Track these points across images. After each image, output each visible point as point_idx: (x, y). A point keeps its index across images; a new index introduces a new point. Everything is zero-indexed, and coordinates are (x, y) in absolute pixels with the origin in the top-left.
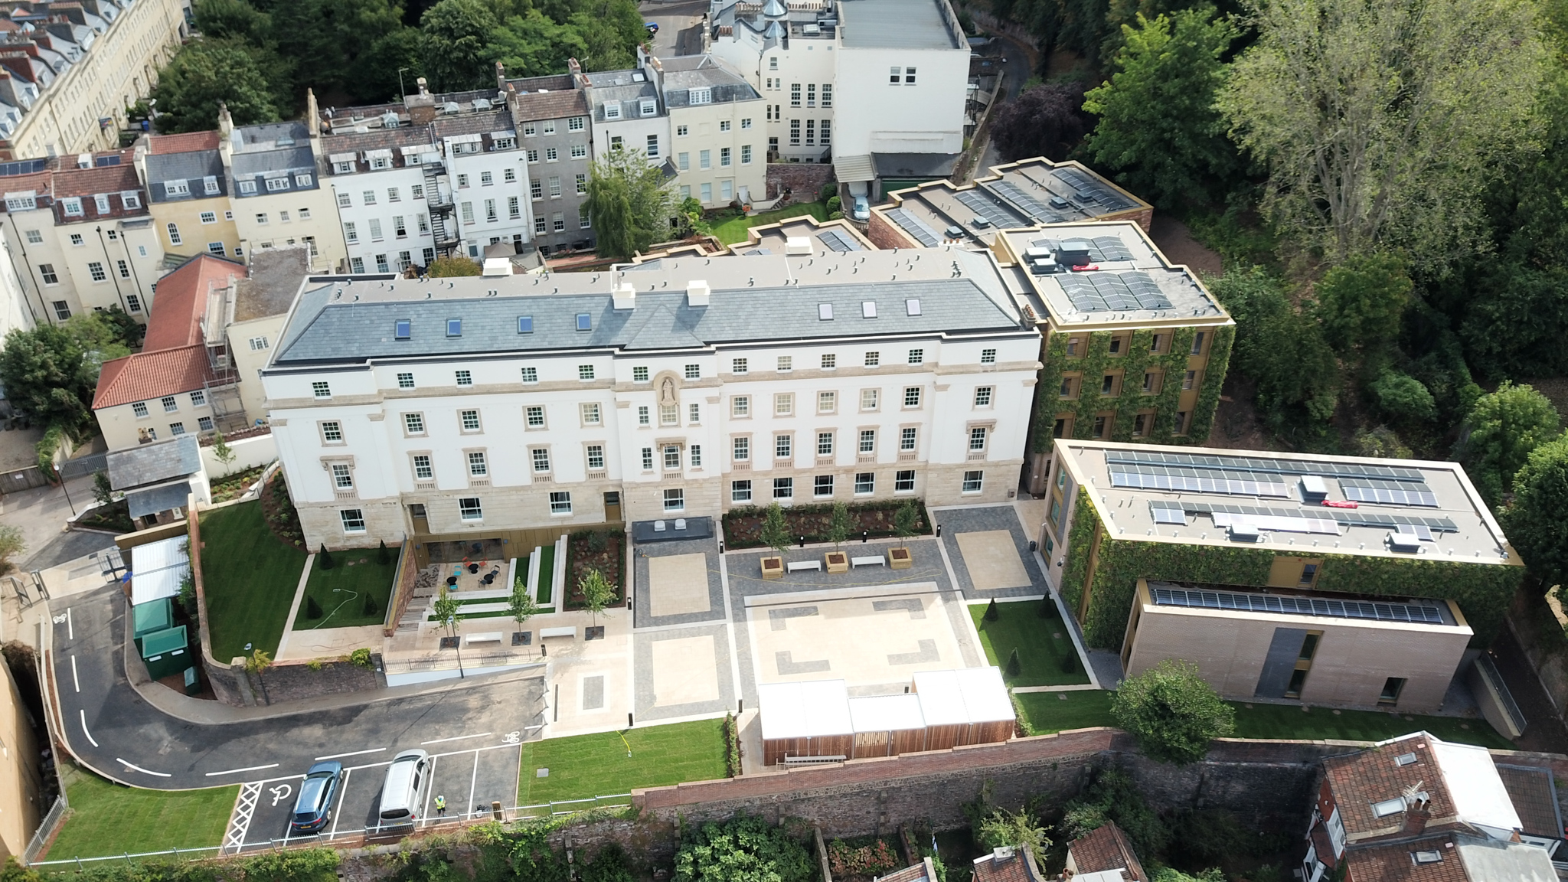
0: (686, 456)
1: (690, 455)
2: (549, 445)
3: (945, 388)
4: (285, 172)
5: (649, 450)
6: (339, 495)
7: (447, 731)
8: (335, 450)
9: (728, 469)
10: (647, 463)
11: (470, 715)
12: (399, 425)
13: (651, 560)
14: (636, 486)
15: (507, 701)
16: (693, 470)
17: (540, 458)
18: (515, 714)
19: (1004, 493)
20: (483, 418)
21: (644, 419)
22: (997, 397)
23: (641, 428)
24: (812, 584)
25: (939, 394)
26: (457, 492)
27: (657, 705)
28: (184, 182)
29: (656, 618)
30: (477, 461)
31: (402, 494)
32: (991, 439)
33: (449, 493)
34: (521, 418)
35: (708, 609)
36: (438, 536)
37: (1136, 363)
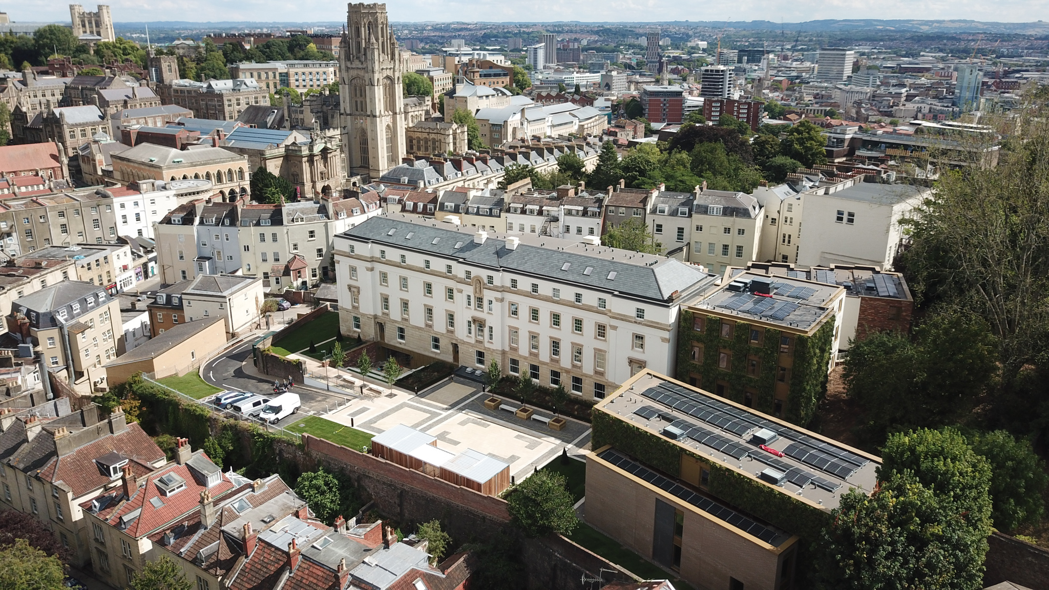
1: (488, 332)
2: (433, 307)
3: (616, 328)
4: (489, 207)
5: (471, 322)
6: (353, 307)
8: (354, 282)
9: (508, 349)
10: (470, 331)
12: (379, 277)
13: (452, 383)
14: (464, 343)
16: (489, 342)
17: (429, 314)
20: (409, 284)
21: (469, 303)
22: (648, 344)
23: (467, 308)
24: (503, 417)
25: (614, 332)
26: (397, 322)
27: (372, 425)
28: (453, 205)
30: (405, 307)
31: (376, 315)
33: (394, 322)
34: (423, 288)
35: (446, 406)
36: (387, 344)
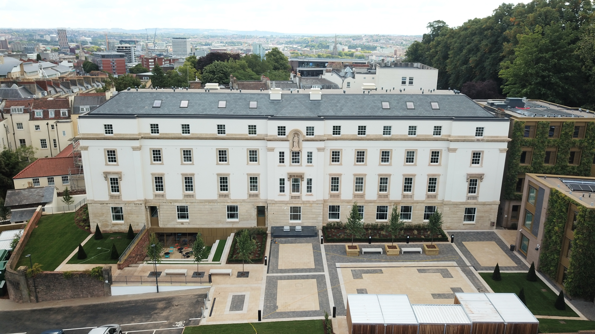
0: (304, 185)
1: (306, 185)
2: (229, 175)
3: (454, 150)
5: (284, 179)
6: (112, 197)
7: (139, 319)
8: (112, 168)
9: (327, 197)
10: (282, 190)
11: (156, 311)
12: (148, 156)
13: (280, 245)
14: (275, 203)
15: (181, 305)
16: (307, 195)
17: (224, 183)
18: (185, 312)
19: (488, 224)
20: (195, 155)
21: (282, 161)
22: (485, 159)
23: (279, 166)
24: (377, 259)
25: (451, 154)
26: (176, 201)
27: (277, 311)
28: (88, 107)
29: (281, 270)
30: (189, 183)
31: (146, 200)
32: (482, 187)
33: (172, 201)
34: (215, 156)
35: (313, 267)
36: (163, 229)
37: (565, 143)
